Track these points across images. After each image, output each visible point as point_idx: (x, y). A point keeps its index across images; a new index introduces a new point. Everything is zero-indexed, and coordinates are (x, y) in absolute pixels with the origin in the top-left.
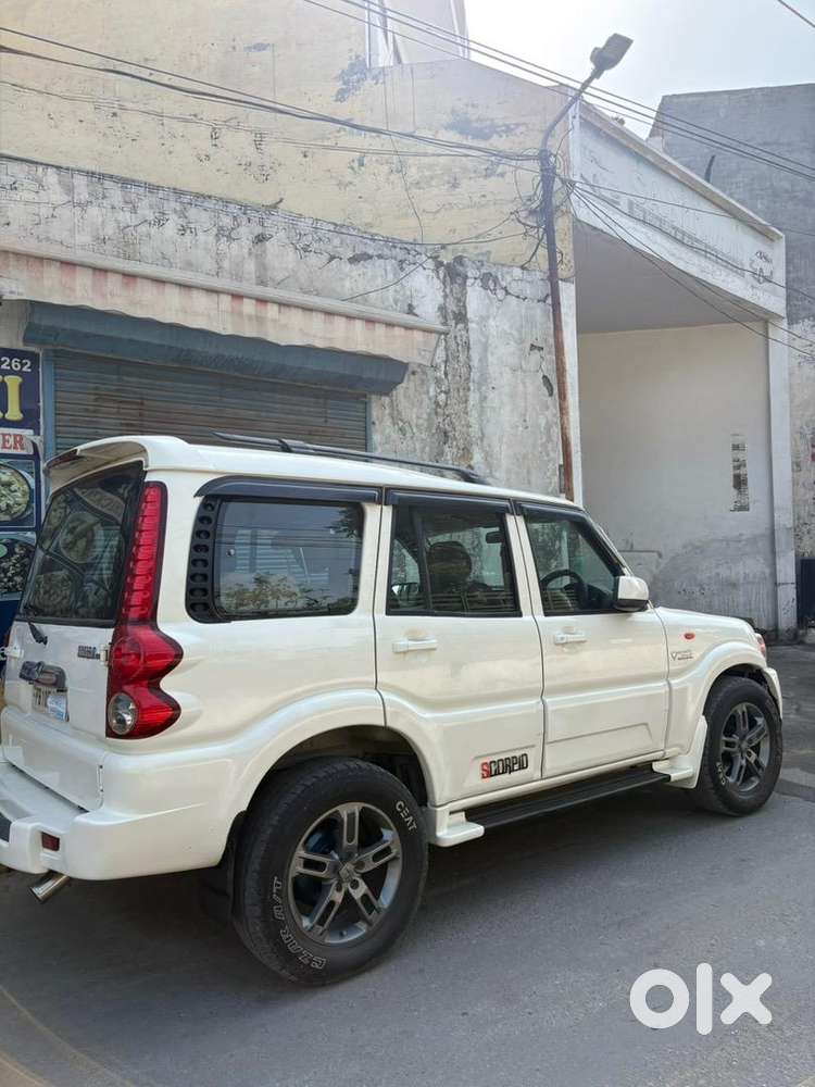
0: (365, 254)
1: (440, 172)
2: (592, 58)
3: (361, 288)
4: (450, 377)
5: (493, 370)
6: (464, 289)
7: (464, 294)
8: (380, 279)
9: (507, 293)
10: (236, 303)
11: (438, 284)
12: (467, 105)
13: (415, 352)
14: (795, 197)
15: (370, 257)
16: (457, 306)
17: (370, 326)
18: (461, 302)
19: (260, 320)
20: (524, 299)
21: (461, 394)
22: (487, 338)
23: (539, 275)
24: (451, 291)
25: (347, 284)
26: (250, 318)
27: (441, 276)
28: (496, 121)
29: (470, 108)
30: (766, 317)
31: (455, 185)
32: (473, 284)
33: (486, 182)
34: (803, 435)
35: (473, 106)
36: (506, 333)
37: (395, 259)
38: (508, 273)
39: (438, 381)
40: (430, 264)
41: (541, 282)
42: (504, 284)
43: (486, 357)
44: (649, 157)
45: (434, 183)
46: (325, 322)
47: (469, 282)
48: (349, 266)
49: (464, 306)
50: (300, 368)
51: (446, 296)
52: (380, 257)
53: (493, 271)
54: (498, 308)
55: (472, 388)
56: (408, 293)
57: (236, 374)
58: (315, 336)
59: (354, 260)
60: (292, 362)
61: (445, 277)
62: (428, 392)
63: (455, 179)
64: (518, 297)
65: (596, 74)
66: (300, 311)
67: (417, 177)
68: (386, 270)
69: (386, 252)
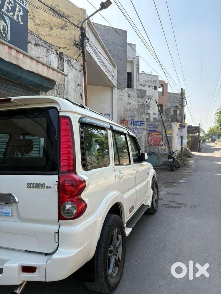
0: (38, 44)
1: (47, 23)
2: (101, 4)
3: (37, 56)
4: (60, 89)
5: (70, 90)
6: (63, 63)
7: (63, 65)
8: (42, 54)
9: (73, 67)
10: (10, 50)
11: (57, 60)
12: (56, 5)
13: (60, 80)
14: (118, 58)
15: (40, 45)
16: (62, 68)
17: (48, 69)
18: (62, 66)
19: (17, 59)
20: (77, 70)
21: (62, 95)
22: (68, 80)
23: (80, 64)
24: (60, 62)
25: (33, 53)
26: (14, 57)
27: (58, 57)
28: (65, 13)
29: (56, 6)
30: (113, 86)
31: (52, 29)
32: (65, 62)
33: (61, 31)
34: (119, 118)
35: (58, 6)
36: (72, 79)
37: (46, 48)
38: (73, 61)
39: (57, 90)
40: (55, 53)
41: (80, 66)
42: (72, 64)
43: (68, 85)
44: (97, 37)
45: (44, 26)
46: (36, 64)
47: (65, 61)
48: (34, 46)
49: (63, 69)
50: (26, 79)
51: (59, 64)
52: (42, 46)
53: (70, 59)
54: (71, 71)
55: (65, 94)
56: (50, 60)
57: (3, 77)
58: (33, 68)
59: (36, 45)
60: (24, 76)
61: (59, 58)
62: (54, 94)
63: (52, 27)
64: (75, 69)
65: (101, 9)
66: (29, 58)
67: (39, 23)
68: (44, 51)
69: (44, 45)
